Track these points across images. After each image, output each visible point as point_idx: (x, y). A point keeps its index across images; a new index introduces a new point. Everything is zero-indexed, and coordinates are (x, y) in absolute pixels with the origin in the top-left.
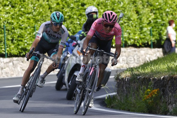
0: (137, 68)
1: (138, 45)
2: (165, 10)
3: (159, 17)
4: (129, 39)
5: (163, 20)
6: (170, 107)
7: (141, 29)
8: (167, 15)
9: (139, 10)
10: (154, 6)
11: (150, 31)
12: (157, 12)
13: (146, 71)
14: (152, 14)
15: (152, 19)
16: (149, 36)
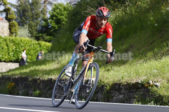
1: (7, 61)
3: (18, 48)
4: (3, 58)
6: (20, 92)
7: (9, 53)
9: (8, 44)
11: (13, 54)
13: (9, 74)
14: (14, 46)
15: (14, 49)
16: (12, 57)
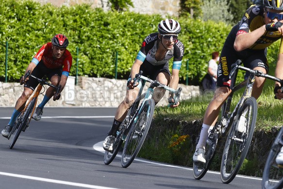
0: (165, 108)
2: (206, 39)
5: (203, 52)
8: (208, 46)
10: (194, 34)
12: (197, 41)
13: (176, 112)
14: (191, 43)
15: (190, 50)
16: (185, 69)
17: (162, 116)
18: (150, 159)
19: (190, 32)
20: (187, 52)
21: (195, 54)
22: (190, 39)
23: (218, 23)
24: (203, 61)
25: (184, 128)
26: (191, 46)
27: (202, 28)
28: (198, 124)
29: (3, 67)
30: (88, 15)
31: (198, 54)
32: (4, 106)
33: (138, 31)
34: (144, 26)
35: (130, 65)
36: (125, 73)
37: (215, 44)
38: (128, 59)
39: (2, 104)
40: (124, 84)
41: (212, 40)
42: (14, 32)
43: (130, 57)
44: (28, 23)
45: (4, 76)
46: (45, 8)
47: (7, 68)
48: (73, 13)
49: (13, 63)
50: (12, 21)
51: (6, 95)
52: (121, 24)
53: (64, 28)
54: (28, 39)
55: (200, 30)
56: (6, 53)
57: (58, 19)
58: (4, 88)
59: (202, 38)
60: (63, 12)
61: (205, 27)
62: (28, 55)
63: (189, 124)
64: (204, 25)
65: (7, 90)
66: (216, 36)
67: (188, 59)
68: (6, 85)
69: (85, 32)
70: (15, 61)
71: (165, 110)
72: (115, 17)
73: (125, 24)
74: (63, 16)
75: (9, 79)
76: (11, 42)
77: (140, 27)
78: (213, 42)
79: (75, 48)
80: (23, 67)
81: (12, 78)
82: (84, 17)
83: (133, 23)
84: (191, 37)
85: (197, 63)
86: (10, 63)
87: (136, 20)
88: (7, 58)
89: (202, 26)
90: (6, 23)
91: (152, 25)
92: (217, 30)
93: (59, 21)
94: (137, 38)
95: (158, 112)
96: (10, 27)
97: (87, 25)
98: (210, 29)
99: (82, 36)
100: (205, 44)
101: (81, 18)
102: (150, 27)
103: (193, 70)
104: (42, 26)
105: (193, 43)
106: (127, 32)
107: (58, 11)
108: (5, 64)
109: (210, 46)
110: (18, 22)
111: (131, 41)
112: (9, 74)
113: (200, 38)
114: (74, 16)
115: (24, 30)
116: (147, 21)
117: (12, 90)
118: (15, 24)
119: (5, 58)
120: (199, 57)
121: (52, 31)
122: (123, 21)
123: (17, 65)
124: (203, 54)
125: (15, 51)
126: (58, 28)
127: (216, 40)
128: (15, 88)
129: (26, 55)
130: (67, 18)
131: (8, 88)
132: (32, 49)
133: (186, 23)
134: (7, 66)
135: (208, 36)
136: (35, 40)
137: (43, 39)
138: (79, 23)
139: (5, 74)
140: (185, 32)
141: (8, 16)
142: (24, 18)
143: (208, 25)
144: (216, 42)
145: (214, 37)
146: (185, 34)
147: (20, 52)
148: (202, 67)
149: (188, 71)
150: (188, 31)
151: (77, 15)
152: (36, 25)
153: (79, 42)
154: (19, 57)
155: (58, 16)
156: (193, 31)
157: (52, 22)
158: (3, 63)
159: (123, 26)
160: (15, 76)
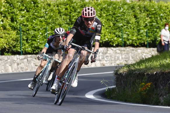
0: (133, 65)
1: (136, 45)
2: (159, 15)
3: (154, 21)
4: (128, 40)
5: (158, 24)
6: (161, 98)
7: (139, 31)
8: (161, 19)
9: (137, 14)
10: (150, 11)
11: (146, 33)
12: (153, 16)
13: (141, 67)
14: (148, 18)
15: (148, 23)
16: (145, 37)
17: (132, 70)
18: (126, 101)
19: (147, 11)
20: (146, 25)
21: (152, 25)
22: (148, 16)
23: (167, 3)
24: (158, 30)
25: (148, 78)
26: (149, 20)
27: (156, 7)
28: (158, 74)
29: (19, 44)
30: (75, 4)
31: (154, 25)
32: (21, 72)
33: (111, 13)
34: (115, 8)
35: (106, 37)
36: (104, 43)
37: (166, 18)
38: (105, 33)
39: (20, 70)
40: (103, 50)
41: (163, 15)
42: (25, 20)
43: (106, 31)
44: (34, 13)
45: (20, 51)
46: (45, 2)
47: (22, 45)
48: (65, 3)
49: (25, 41)
50: (23, 12)
51: (22, 64)
52: (98, 8)
53: (59, 14)
54: (35, 24)
55: (154, 8)
56: (20, 35)
57: (54, 8)
58: (21, 59)
59: (156, 14)
60: (58, 4)
61: (158, 6)
62: (35, 35)
63: (152, 75)
64: (157, 5)
65: (23, 60)
66: (166, 12)
67: (147, 30)
68: (22, 57)
69: (74, 16)
70: (27, 40)
71: (134, 67)
72: (94, 4)
73: (101, 9)
74: (58, 6)
75: (24, 53)
76: (23, 27)
77: (112, 10)
78: (164, 16)
79: (67, 28)
80: (32, 44)
81: (25, 52)
82: (73, 6)
83: (107, 7)
84: (148, 14)
85: (154, 32)
86: (23, 41)
87: (109, 5)
88: (21, 38)
89: (156, 6)
90: (19, 14)
91: (120, 8)
92: (166, 8)
93: (56, 10)
94: (110, 18)
95: (129, 68)
96: (22, 17)
97: (75, 11)
98: (161, 7)
99: (72, 19)
100: (159, 18)
101: (70, 7)
102: (119, 10)
103: (152, 37)
104: (44, 14)
105: (150, 18)
106: (103, 14)
107: (54, 3)
108: (20, 43)
109: (162, 19)
110: (27, 13)
111: (106, 20)
112: (23, 49)
113: (155, 14)
114: (65, 5)
115: (32, 18)
116: (117, 5)
117: (26, 60)
118: (25, 14)
119: (19, 39)
120: (155, 27)
121: (51, 17)
122: (100, 6)
123: (28, 43)
124: (158, 25)
125: (26, 33)
126: (55, 15)
127: (166, 14)
128: (28, 58)
129: (34, 35)
130: (61, 7)
131: (23, 59)
132: (38, 31)
133: (144, 5)
134: (21, 44)
135: (160, 12)
136: (40, 24)
137: (45, 23)
138: (69, 10)
139: (21, 50)
140: (144, 11)
141: (20, 9)
142: (31, 10)
143: (160, 4)
144: (166, 16)
145: (165, 13)
146: (144, 12)
147: (30, 33)
148: (158, 35)
149: (148, 38)
150: (146, 10)
151: (67, 5)
152: (39, 14)
153: (70, 23)
154: (29, 37)
155: (54, 6)
156: (149, 10)
157: (50, 11)
158: (19, 42)
159: (100, 10)
160: (28, 50)
